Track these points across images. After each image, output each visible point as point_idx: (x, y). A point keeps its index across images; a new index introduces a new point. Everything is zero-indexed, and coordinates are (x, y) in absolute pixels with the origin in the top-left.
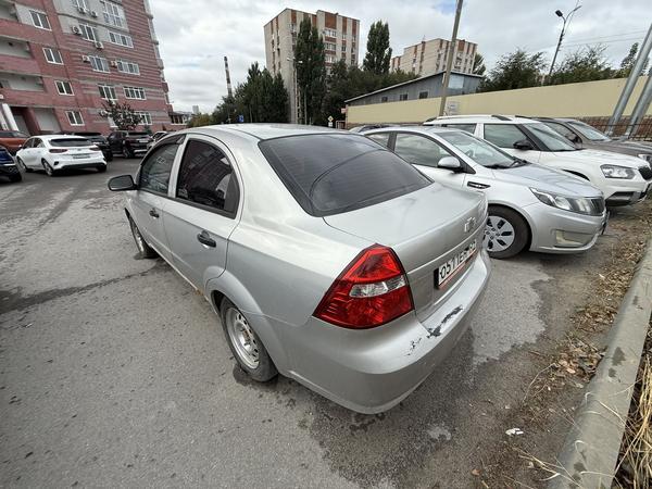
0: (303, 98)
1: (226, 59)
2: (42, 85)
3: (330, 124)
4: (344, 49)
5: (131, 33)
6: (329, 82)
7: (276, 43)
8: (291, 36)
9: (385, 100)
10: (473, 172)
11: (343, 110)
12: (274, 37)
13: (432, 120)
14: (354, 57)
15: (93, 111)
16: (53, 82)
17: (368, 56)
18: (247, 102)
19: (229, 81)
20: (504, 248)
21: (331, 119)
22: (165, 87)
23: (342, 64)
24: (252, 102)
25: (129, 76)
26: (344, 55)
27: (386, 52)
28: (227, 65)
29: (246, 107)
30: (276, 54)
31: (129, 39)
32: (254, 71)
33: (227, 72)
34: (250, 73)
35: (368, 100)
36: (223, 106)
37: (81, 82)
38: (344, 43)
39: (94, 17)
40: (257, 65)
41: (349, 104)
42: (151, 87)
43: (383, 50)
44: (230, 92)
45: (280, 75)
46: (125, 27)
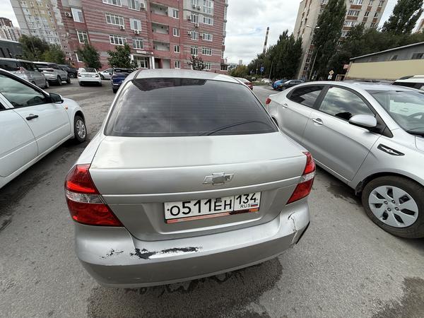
0: (314, 56)
1: (268, 29)
2: (169, 48)
3: (330, 77)
4: (367, 14)
5: (214, 17)
6: (342, 43)
7: (305, 15)
8: (320, 7)
9: (395, 59)
10: (389, 134)
11: (346, 66)
12: (306, 11)
13: (407, 78)
14: (375, 21)
15: (185, 61)
16: (173, 45)
17: (391, 19)
18: (271, 58)
19: (266, 44)
20: (399, 225)
21: (332, 72)
22: (223, 48)
23: (360, 28)
24: (275, 58)
25: (207, 42)
26: (365, 19)
27: (415, 13)
28: (267, 33)
29: (269, 62)
30: (303, 23)
31: (212, 19)
32: (283, 37)
33: (267, 38)
34: (280, 38)
35: (374, 58)
36: (256, 60)
37: (185, 46)
38: (369, 9)
39: (199, 9)
40: (287, 32)
41: (354, 61)
42: (216, 48)
43: (412, 12)
44: (264, 51)
45: (301, 39)
46: (212, 14)
